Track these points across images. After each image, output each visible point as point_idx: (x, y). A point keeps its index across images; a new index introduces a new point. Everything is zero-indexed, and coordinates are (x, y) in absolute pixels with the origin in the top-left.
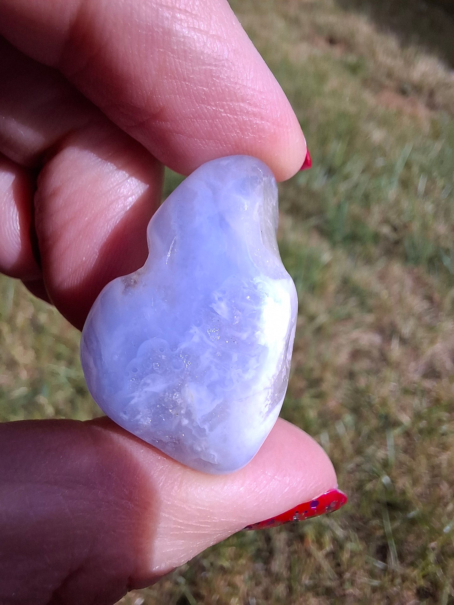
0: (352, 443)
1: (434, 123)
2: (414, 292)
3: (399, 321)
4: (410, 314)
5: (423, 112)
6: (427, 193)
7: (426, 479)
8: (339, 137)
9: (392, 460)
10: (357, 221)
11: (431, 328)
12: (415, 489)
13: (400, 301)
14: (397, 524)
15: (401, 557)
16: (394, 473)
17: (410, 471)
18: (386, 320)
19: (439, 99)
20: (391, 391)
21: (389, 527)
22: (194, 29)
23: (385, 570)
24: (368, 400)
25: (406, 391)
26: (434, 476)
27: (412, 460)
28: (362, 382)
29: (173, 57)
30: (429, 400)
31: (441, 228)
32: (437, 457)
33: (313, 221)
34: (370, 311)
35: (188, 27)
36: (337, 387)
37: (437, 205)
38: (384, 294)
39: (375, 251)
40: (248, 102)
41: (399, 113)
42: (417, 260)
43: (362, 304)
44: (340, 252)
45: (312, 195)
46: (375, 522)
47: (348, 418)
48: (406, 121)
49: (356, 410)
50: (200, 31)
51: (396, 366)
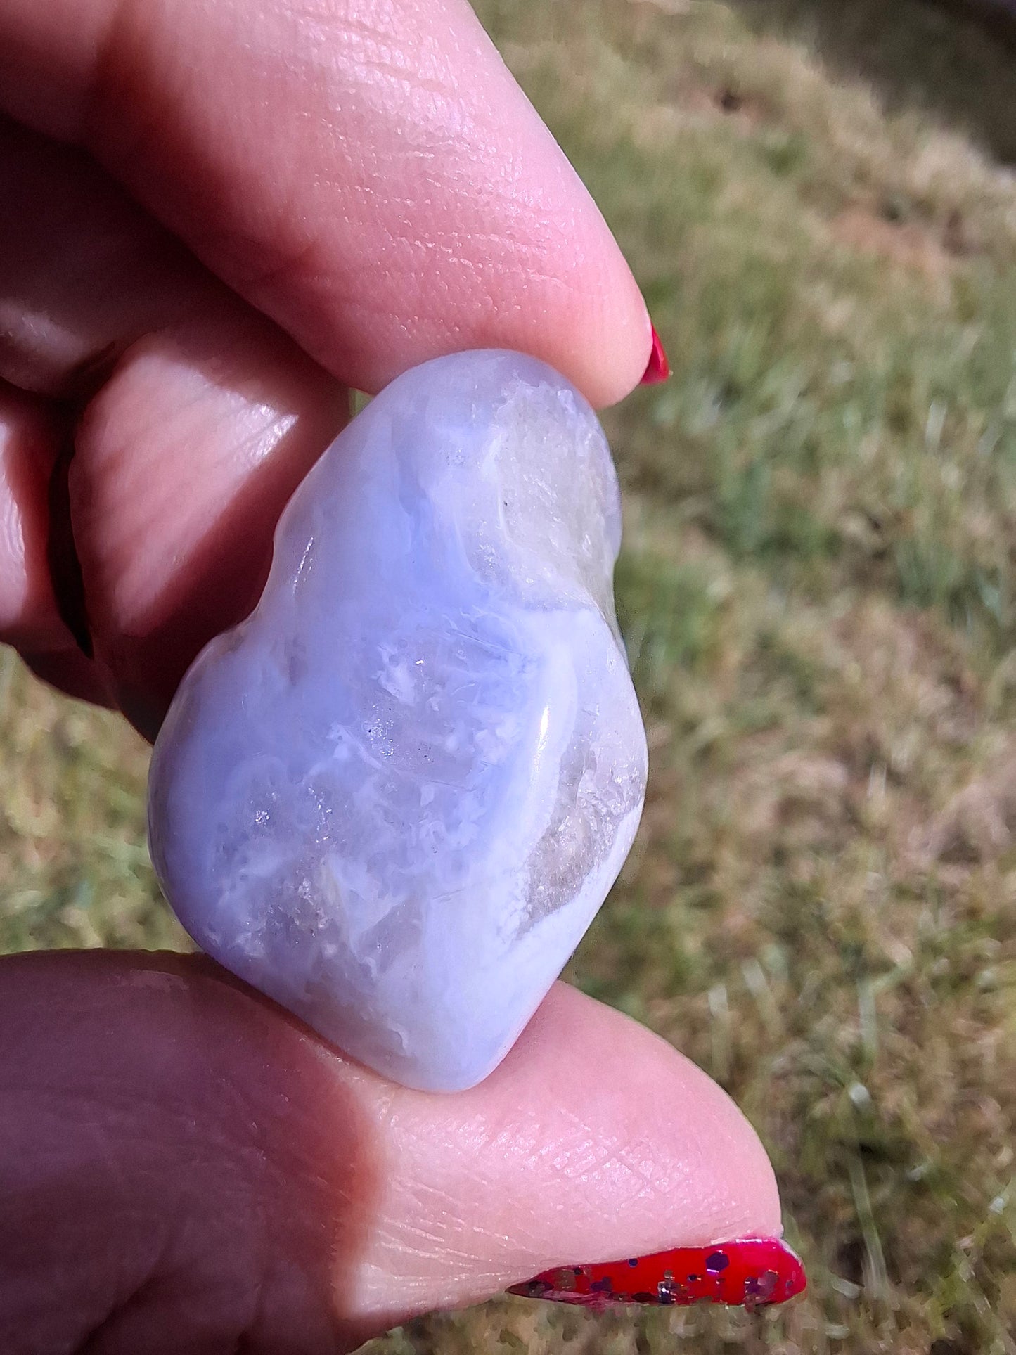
0: (783, 1009)
1: (960, 286)
2: (917, 667)
3: (884, 731)
4: (909, 717)
5: (935, 260)
6: (946, 442)
7: (948, 1091)
8: (748, 314)
9: (871, 1046)
10: (790, 507)
11: (957, 749)
12: (923, 1113)
13: (889, 687)
14: (885, 1192)
15: (893, 1270)
16: (877, 1079)
17: (912, 1073)
18: (856, 732)
19: (972, 230)
20: (869, 893)
21: (865, 1201)
22: (381, 66)
23: (858, 1301)
24: (816, 913)
25: (902, 892)
26: (967, 1084)
27: (917, 1048)
28: (804, 871)
29: (334, 132)
30: (953, 913)
31: (979, 523)
32: (973, 1040)
33: (691, 507)
34: (820, 710)
35: (368, 63)
36: (746, 883)
37: (970, 469)
38: (852, 672)
39: (830, 572)
40: (508, 232)
41: (884, 262)
42: (924, 597)
43: (804, 694)
44: (753, 578)
45: (689, 446)
46: (834, 1190)
47: (774, 954)
48: (898, 278)
49: (790, 936)
50: (396, 71)
51: (879, 835)
